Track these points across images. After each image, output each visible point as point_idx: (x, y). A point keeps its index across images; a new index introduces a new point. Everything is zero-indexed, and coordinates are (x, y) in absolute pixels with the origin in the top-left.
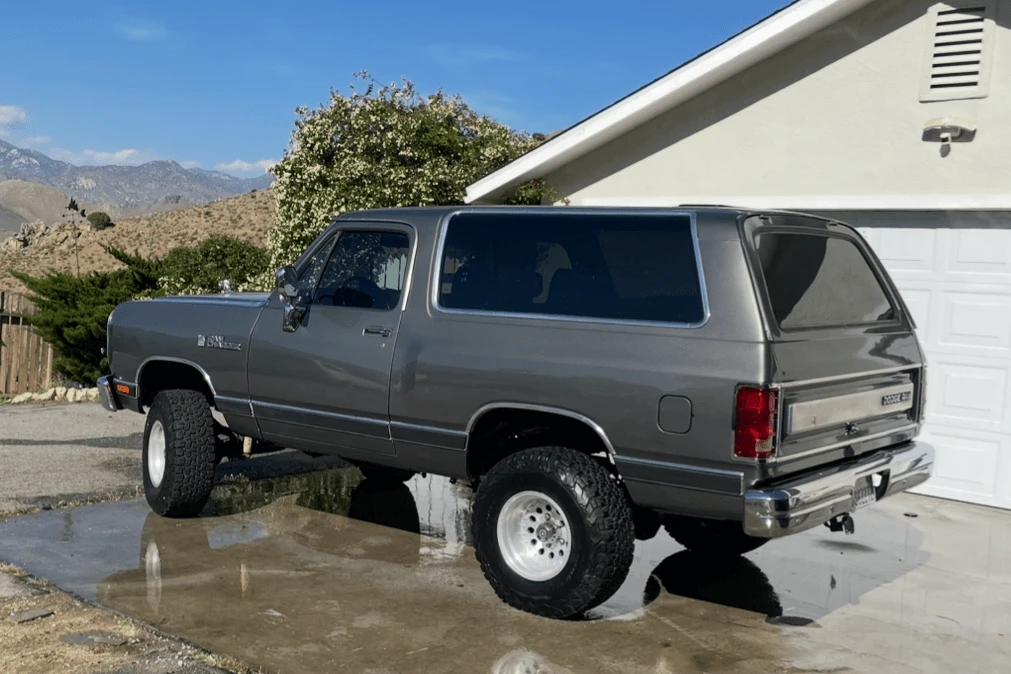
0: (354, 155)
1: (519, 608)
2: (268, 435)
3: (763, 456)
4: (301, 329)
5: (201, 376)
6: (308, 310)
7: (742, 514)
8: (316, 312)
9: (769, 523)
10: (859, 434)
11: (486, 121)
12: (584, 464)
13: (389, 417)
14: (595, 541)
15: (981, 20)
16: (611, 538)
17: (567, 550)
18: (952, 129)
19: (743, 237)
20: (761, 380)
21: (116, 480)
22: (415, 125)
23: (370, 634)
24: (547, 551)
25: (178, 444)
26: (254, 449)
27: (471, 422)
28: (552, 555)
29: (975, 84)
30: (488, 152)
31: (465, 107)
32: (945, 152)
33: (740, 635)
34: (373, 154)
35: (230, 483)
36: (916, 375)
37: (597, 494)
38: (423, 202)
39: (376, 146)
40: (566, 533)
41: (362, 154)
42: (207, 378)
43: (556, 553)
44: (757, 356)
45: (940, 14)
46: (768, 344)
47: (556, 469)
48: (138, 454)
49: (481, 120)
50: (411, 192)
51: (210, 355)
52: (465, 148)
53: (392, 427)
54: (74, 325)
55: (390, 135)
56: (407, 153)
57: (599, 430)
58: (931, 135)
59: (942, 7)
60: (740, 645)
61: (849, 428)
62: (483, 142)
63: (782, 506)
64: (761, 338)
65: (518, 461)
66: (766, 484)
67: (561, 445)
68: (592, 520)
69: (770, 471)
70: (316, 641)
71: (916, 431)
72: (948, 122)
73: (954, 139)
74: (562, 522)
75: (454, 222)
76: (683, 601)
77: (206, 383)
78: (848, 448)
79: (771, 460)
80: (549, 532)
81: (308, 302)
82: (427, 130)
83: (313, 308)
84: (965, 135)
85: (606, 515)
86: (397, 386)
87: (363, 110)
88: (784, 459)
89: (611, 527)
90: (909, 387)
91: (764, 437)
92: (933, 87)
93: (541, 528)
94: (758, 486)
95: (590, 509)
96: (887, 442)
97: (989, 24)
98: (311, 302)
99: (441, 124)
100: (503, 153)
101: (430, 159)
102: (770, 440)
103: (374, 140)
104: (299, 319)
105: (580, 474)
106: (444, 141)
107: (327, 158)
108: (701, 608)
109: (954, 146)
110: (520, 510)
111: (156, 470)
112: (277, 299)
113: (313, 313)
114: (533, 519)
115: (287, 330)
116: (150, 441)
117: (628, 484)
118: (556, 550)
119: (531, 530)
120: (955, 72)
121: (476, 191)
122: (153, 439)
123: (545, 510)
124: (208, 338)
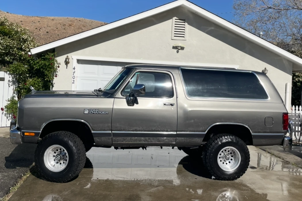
4: (136, 105)
13: (177, 131)
15: (185, 23)
18: (180, 47)
20: (286, 112)
27: (208, 129)
29: (184, 37)
32: (178, 52)
42: (89, 125)
45: (176, 19)
57: (249, 128)
58: (174, 48)
59: (176, 18)
64: (282, 102)
84: (182, 48)
92: (175, 36)
97: (186, 24)
109: (180, 51)
111: (51, 165)
112: (119, 95)
113: (140, 99)
114: (220, 154)
115: (131, 106)
116: (45, 154)
117: (254, 141)
118: (227, 162)
119: (220, 158)
120: (179, 33)
121: (35, 51)
122: (48, 152)
123: (224, 151)
124: (90, 110)
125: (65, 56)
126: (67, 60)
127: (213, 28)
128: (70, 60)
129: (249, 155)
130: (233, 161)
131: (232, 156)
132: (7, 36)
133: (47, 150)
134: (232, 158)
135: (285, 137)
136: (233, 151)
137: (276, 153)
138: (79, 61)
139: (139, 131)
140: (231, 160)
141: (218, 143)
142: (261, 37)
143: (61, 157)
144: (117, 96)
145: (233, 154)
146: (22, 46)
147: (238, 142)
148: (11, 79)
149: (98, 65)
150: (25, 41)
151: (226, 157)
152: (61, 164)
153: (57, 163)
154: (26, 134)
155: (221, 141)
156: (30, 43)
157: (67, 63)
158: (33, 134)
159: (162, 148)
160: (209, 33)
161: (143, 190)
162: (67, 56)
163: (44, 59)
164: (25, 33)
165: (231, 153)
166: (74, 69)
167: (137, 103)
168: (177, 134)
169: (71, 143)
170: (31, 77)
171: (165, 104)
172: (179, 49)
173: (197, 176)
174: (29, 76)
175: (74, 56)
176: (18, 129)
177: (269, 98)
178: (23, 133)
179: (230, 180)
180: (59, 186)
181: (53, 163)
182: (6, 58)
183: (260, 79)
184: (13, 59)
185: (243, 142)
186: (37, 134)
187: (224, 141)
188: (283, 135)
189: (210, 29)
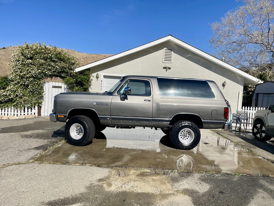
13: (152, 117)
18: (168, 67)
20: (227, 107)
24: (184, 139)
27: (173, 117)
29: (171, 61)
32: (166, 71)
38: (57, 70)
42: (96, 112)
50: (55, 68)
57: (200, 116)
58: (164, 68)
59: (165, 48)
84: (170, 68)
92: (165, 61)
97: (172, 52)
109: (168, 70)
111: (75, 135)
112: (116, 94)
113: (129, 97)
114: (181, 133)
115: (123, 101)
116: (71, 128)
117: (204, 125)
118: (186, 138)
119: (181, 135)
120: (168, 58)
121: (77, 70)
122: (73, 128)
123: (184, 131)
124: (97, 103)
125: (96, 73)
126: (97, 76)
127: (190, 55)
128: (99, 76)
129: (200, 134)
130: (190, 138)
131: (189, 135)
132: (62, 61)
133: (72, 126)
134: (189, 136)
135: (226, 123)
136: (189, 131)
137: (226, 135)
138: (105, 77)
139: (128, 116)
140: (189, 137)
141: (179, 125)
142: (223, 61)
143: (80, 131)
144: (114, 95)
145: (189, 134)
146: (72, 67)
147: (193, 125)
148: (66, 87)
149: (116, 79)
150: (73, 64)
151: (184, 135)
152: (80, 135)
153: (78, 134)
154: (59, 116)
155: (181, 124)
156: (76, 66)
157: (97, 77)
158: (63, 116)
159: (144, 128)
160: (188, 58)
161: (128, 153)
162: (97, 73)
163: (84, 75)
164: (73, 59)
165: (188, 133)
166: (102, 81)
167: (127, 99)
168: (153, 119)
169: (85, 123)
170: (77, 86)
171: (145, 100)
172: (167, 69)
173: (166, 147)
174: (76, 85)
175: (102, 73)
176: (54, 113)
177: (216, 98)
178: (57, 115)
179: (187, 150)
180: (78, 148)
181: (76, 134)
182: (62, 74)
183: (210, 84)
184: (67, 75)
185: (196, 126)
186: (65, 116)
187: (183, 125)
188: (224, 122)
189: (188, 56)
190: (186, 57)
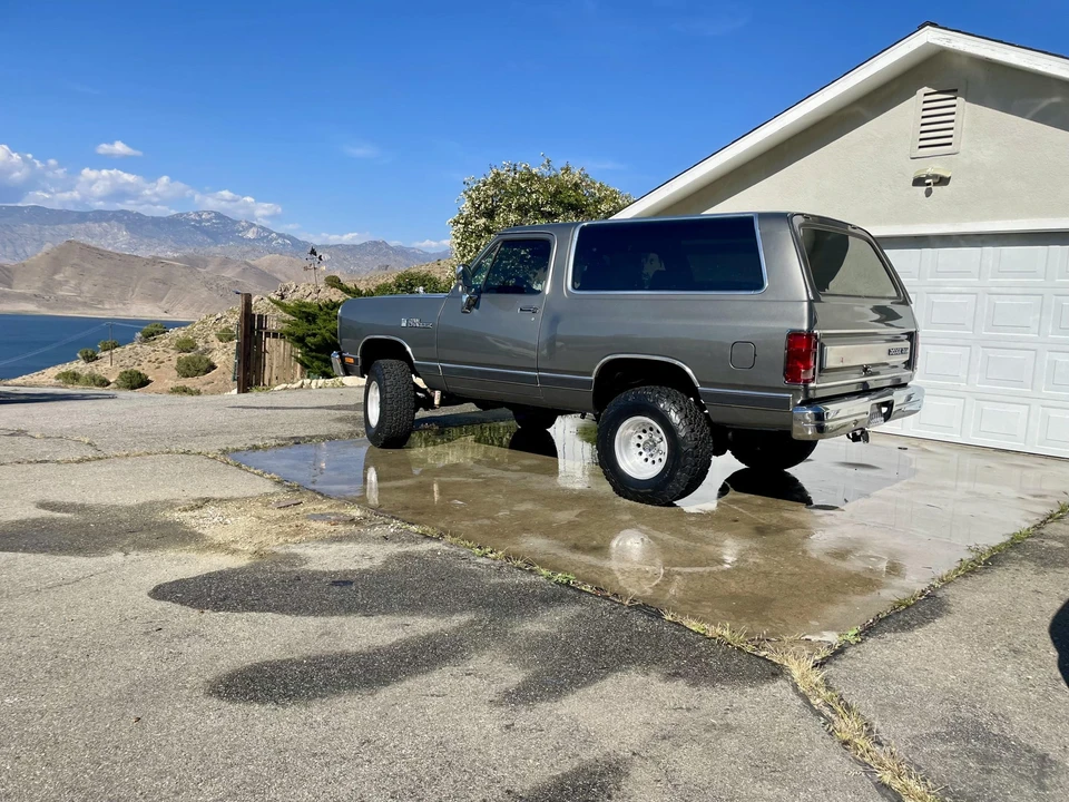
0: (510, 211)
1: (631, 499)
2: (452, 388)
3: (807, 382)
4: (475, 310)
5: (405, 348)
6: (479, 297)
7: (791, 426)
8: (485, 299)
9: (810, 433)
10: (872, 374)
11: (601, 186)
12: (677, 396)
13: (538, 370)
14: (685, 449)
15: (955, 98)
16: (696, 447)
17: (664, 458)
18: (935, 176)
19: (792, 228)
20: (805, 327)
21: (347, 428)
22: (552, 189)
23: (525, 514)
24: (650, 460)
25: (388, 396)
26: (442, 403)
27: (596, 370)
28: (654, 462)
29: (950, 144)
30: (603, 207)
31: (587, 176)
32: (928, 193)
33: (787, 515)
34: (522, 209)
35: (425, 429)
36: (912, 336)
37: (686, 416)
39: (524, 205)
40: (664, 446)
41: (516, 209)
42: (409, 349)
43: (656, 460)
44: (803, 310)
45: (926, 95)
46: (810, 302)
47: (657, 400)
48: (362, 414)
49: (598, 185)
51: (411, 333)
52: (588, 205)
53: (540, 377)
54: (314, 335)
55: (534, 196)
56: (548, 209)
57: (688, 370)
58: (918, 182)
59: (926, 89)
60: (788, 520)
61: (865, 370)
62: (600, 201)
63: (820, 417)
64: (806, 298)
65: (630, 396)
66: (808, 402)
67: (661, 386)
68: (682, 434)
69: (811, 392)
70: (488, 518)
71: (911, 378)
72: (931, 171)
73: (935, 184)
74: (661, 439)
75: (583, 230)
76: (746, 496)
77: (408, 353)
78: (865, 383)
79: (812, 385)
80: (651, 446)
81: (479, 292)
82: (561, 192)
83: (483, 296)
84: (943, 181)
85: (693, 431)
86: (545, 352)
87: (514, 179)
88: (820, 386)
89: (696, 439)
90: (908, 344)
91: (807, 368)
92: (920, 147)
93: (646, 443)
94: (802, 404)
95: (681, 427)
96: (888, 383)
97: (960, 101)
98: (481, 292)
99: (570, 189)
100: (614, 207)
101: (563, 213)
102: (812, 371)
103: (523, 200)
104: (473, 304)
105: (674, 403)
106: (572, 200)
107: (490, 214)
108: (759, 500)
109: (934, 188)
110: (631, 431)
114: (640, 438)
117: (710, 408)
118: (656, 458)
119: (639, 445)
120: (935, 136)
123: (648, 431)
124: (408, 320)
127: (1056, 100)
154: (346, 360)
160: (1043, 117)
186: (356, 361)
188: (787, 400)
189: (1045, 103)
190: (1032, 113)
